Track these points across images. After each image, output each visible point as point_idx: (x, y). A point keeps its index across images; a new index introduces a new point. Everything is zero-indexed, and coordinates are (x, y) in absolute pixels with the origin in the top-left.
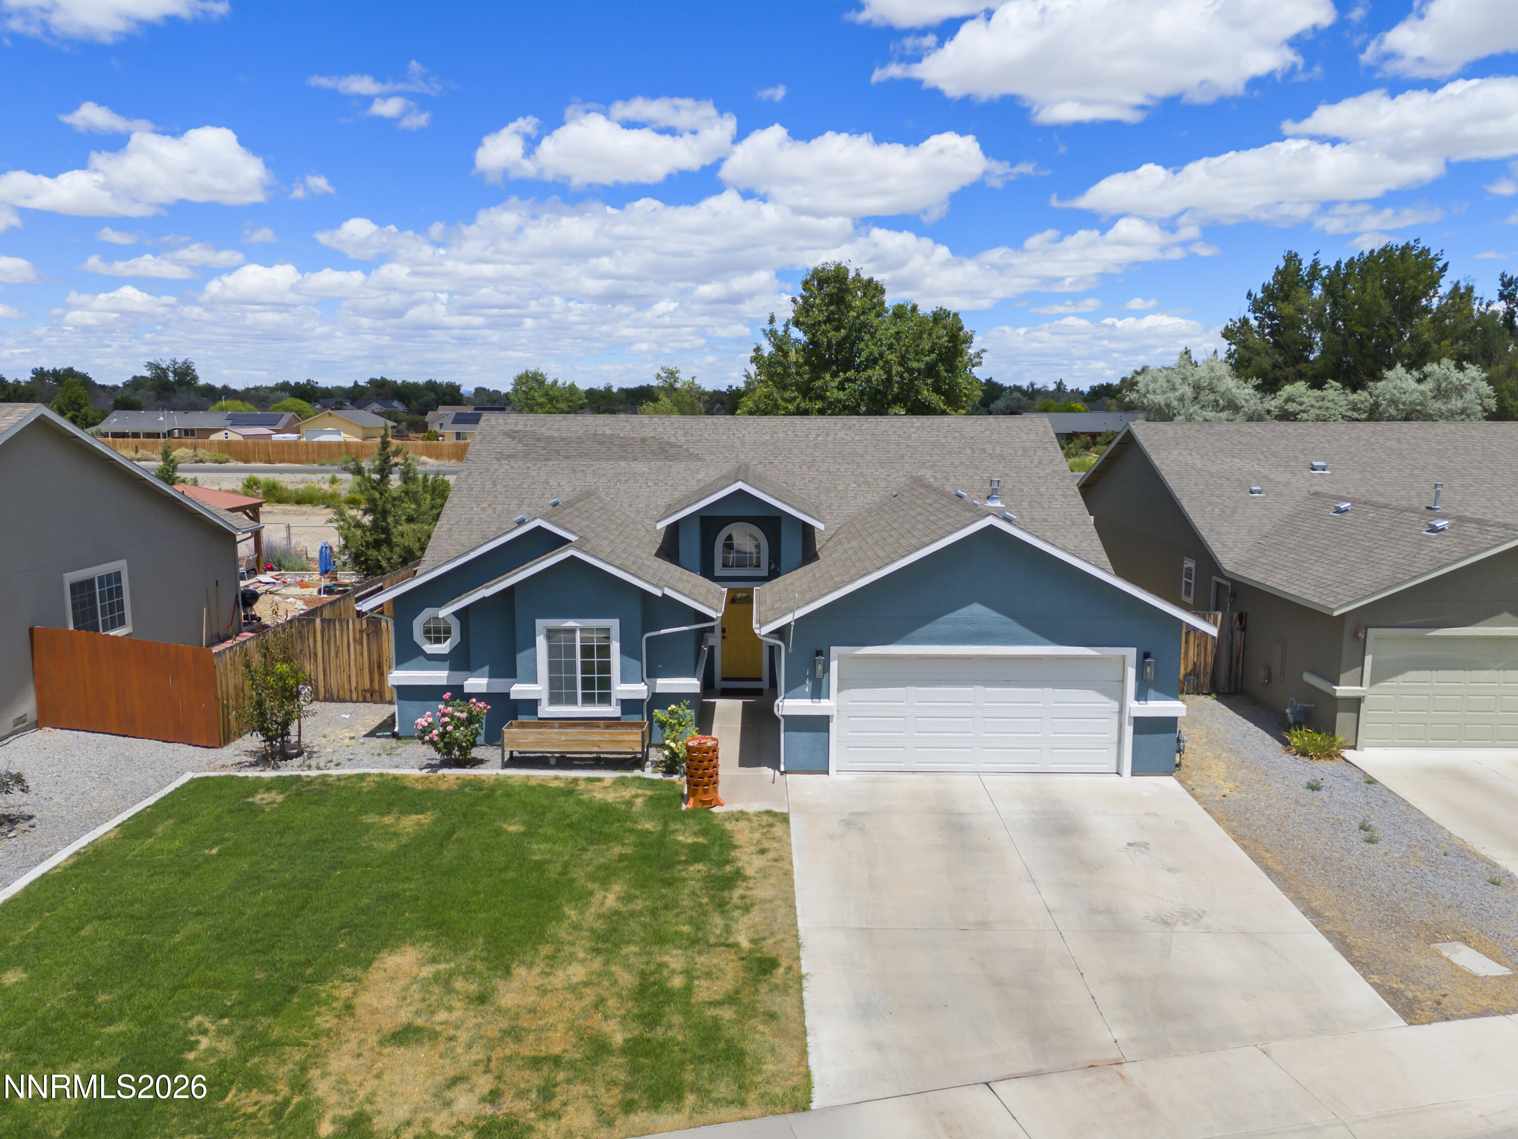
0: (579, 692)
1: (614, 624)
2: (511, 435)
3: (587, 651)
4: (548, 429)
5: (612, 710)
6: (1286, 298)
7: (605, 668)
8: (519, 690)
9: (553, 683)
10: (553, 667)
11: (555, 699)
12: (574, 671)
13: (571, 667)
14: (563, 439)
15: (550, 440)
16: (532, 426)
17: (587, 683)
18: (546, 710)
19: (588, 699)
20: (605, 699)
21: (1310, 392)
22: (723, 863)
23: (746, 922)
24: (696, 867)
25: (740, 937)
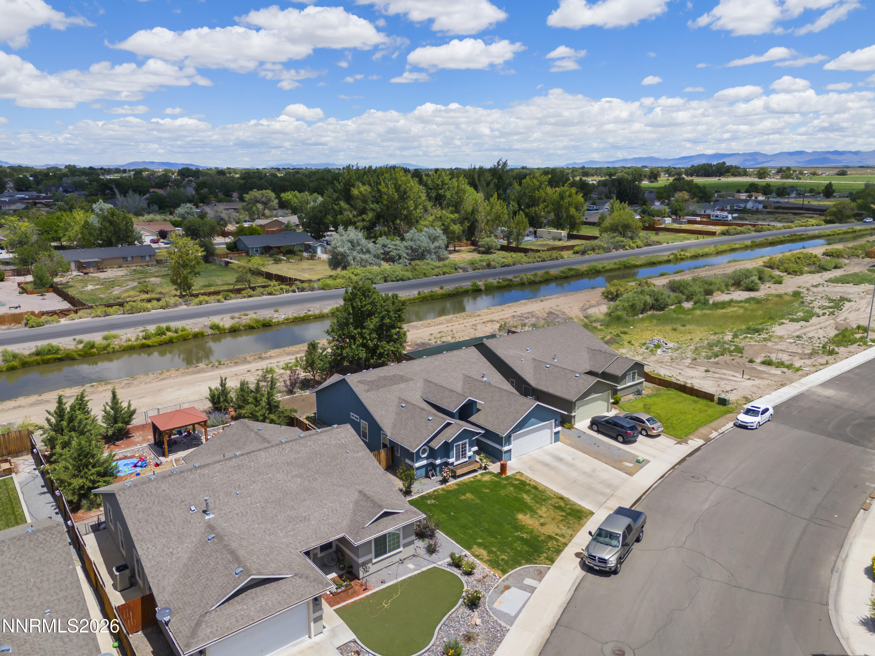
0: (461, 457)
3: (462, 448)
5: (467, 459)
7: (465, 450)
8: (450, 461)
9: (456, 457)
10: (456, 453)
11: (456, 460)
12: (460, 453)
17: (462, 455)
18: (455, 463)
19: (463, 458)
20: (465, 457)
22: (529, 485)
23: (549, 493)
24: (527, 487)
25: (553, 496)
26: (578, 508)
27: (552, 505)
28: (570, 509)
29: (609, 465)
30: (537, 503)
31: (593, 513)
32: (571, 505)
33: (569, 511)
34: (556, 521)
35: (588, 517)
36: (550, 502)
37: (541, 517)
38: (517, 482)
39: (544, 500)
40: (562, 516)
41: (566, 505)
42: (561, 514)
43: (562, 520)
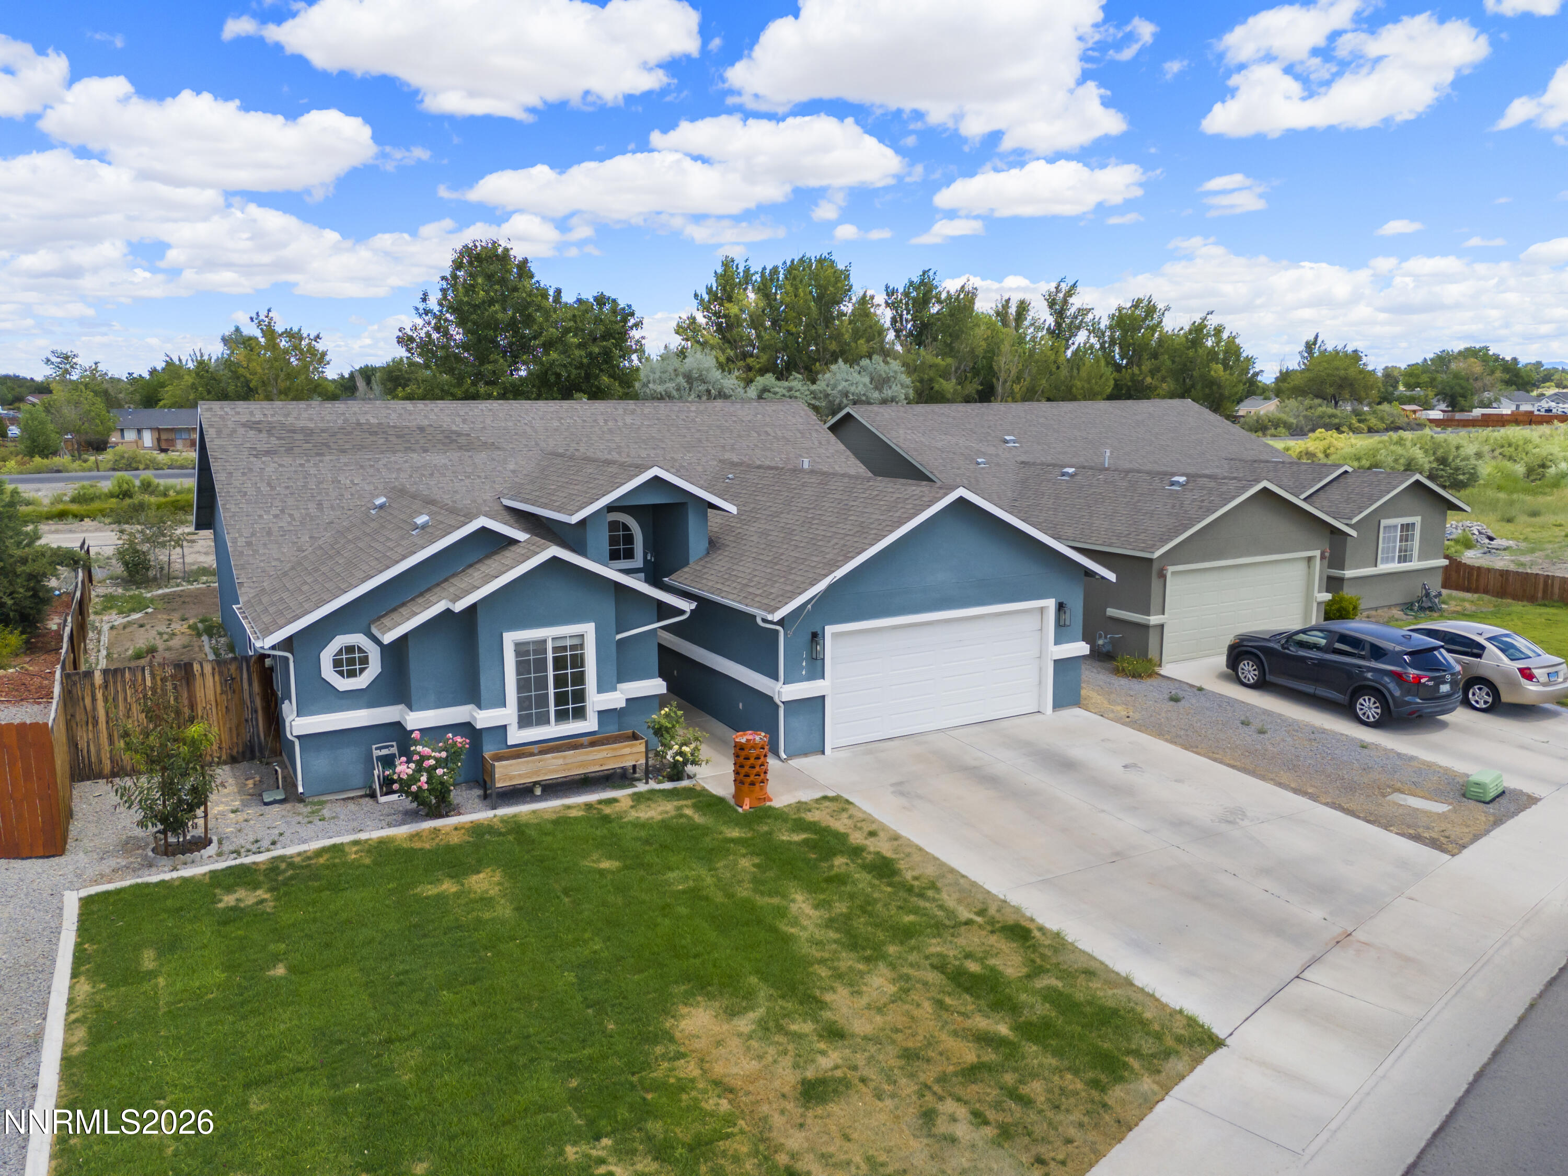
0: (552, 709)
1: (588, 630)
2: (253, 426)
3: (559, 663)
4: (297, 418)
5: (590, 724)
6: (730, 299)
7: (580, 678)
8: (484, 718)
9: (523, 704)
10: (522, 686)
11: (524, 721)
12: (546, 687)
13: (542, 683)
14: (323, 431)
15: (308, 433)
16: (273, 415)
17: (561, 699)
18: (516, 736)
19: (562, 716)
20: (580, 713)
21: (779, 383)
22: (857, 851)
23: (949, 899)
24: (839, 861)
25: (965, 914)
26: (1110, 996)
27: (941, 966)
28: (1051, 996)
29: (1313, 798)
30: (854, 943)
31: (1214, 1043)
32: (1066, 974)
33: (1042, 1009)
34: (929, 1075)
35: (1175, 1065)
36: (935, 946)
37: (834, 1033)
38: (798, 837)
39: (905, 934)
40: (984, 1039)
41: (1037, 971)
42: (981, 1023)
43: (972, 1073)
